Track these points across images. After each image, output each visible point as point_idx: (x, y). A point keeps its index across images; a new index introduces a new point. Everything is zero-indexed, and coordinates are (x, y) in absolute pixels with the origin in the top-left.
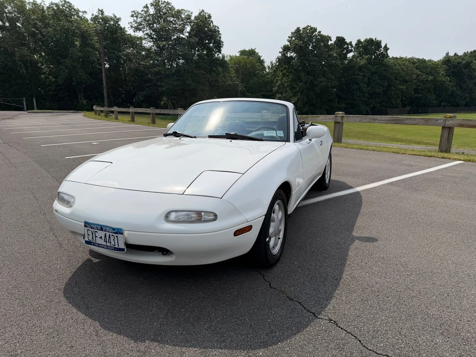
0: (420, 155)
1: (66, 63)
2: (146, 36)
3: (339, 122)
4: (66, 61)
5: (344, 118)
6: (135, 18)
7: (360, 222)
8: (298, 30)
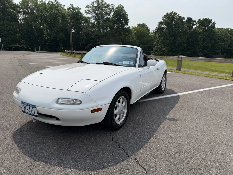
0: (220, 78)
1: (55, 29)
2: (92, 17)
3: (180, 60)
4: (55, 28)
5: (183, 58)
6: (87, 8)
7: (173, 111)
8: (167, 14)
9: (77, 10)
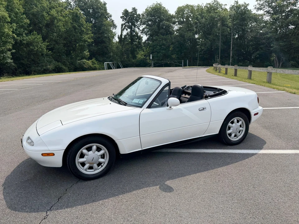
1: (210, 37)
2: (265, 13)
6: (259, 2)
9: (243, 8)
